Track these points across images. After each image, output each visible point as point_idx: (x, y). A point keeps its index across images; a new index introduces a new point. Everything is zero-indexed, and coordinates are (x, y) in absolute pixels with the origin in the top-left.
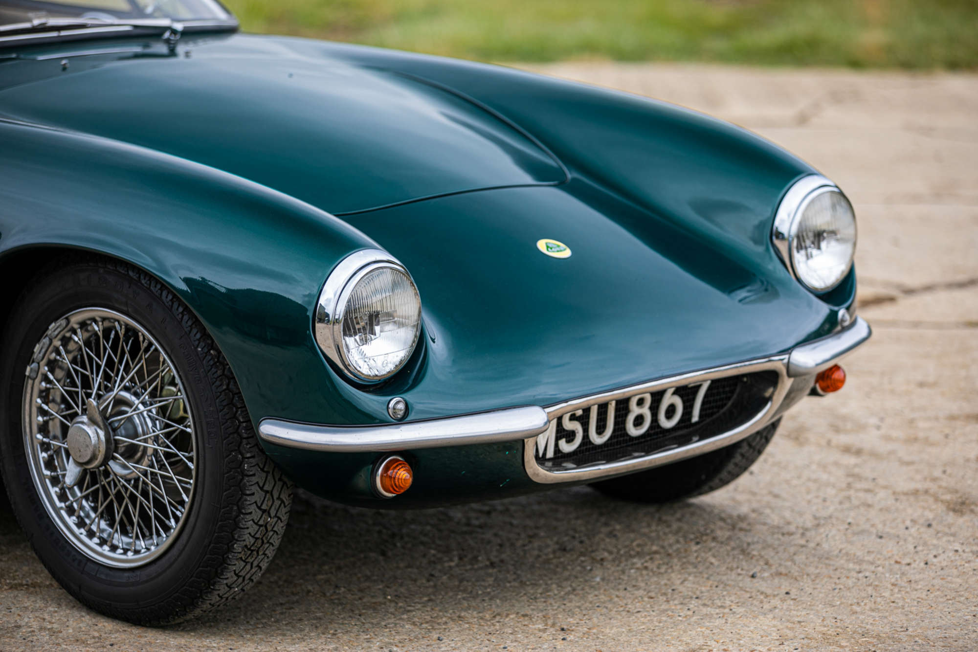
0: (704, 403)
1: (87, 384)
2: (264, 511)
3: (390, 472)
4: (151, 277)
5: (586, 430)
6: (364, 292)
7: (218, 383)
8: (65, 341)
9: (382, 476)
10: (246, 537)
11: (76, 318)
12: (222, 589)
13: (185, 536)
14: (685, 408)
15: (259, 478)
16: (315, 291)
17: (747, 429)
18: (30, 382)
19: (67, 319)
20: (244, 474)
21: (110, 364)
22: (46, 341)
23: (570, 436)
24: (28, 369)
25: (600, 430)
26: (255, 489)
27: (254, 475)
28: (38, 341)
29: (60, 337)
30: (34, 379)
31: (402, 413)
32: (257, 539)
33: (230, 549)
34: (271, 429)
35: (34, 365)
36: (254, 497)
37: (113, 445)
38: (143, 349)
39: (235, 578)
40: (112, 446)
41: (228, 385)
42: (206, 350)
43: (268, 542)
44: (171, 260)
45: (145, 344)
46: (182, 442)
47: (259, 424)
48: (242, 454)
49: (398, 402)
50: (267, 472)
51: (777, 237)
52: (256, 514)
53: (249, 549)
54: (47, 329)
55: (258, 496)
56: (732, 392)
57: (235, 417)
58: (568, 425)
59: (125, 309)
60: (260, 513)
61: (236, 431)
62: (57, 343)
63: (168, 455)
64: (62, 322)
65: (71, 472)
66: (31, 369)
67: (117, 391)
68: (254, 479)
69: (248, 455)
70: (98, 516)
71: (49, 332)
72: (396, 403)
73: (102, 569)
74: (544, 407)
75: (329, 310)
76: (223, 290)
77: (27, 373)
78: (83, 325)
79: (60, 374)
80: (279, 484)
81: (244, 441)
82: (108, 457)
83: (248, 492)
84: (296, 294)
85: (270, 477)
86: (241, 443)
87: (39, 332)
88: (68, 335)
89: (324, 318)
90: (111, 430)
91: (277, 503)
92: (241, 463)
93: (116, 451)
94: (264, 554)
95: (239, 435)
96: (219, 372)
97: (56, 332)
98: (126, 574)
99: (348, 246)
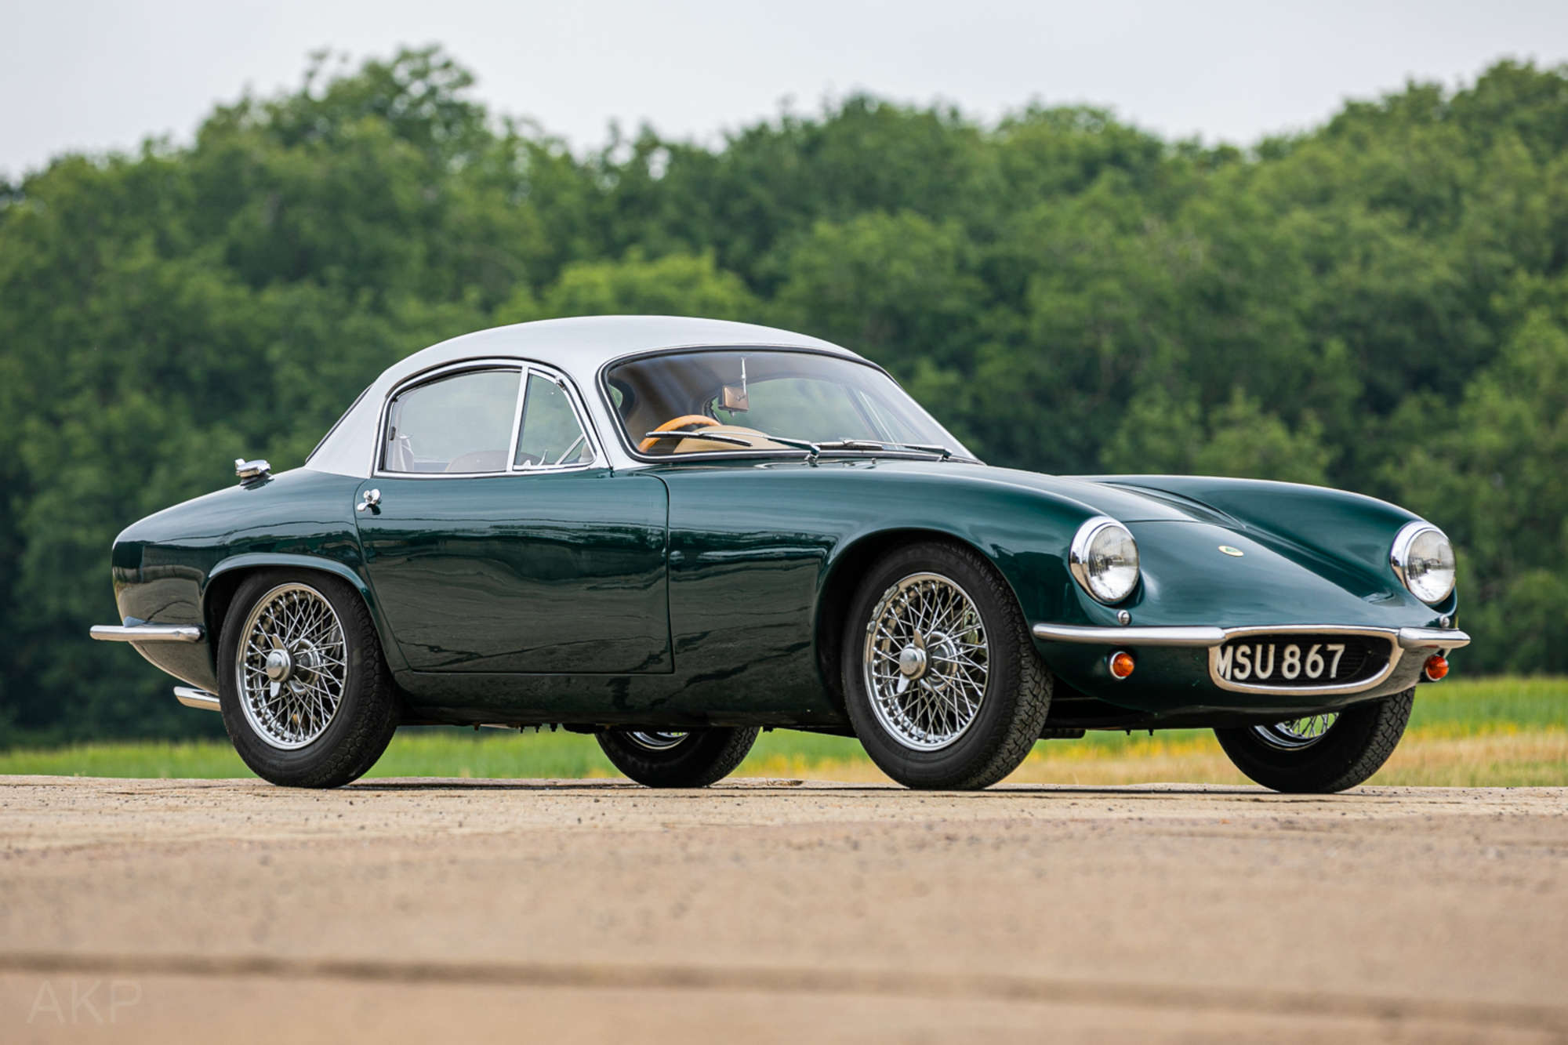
0: (1340, 661)
1: (910, 631)
2: (1034, 696)
3: (1119, 661)
5: (1253, 667)
6: (1099, 544)
7: (1004, 608)
8: (897, 603)
9: (1114, 665)
10: (1022, 713)
11: (904, 584)
13: (980, 719)
14: (1325, 666)
15: (1031, 671)
16: (1068, 545)
17: (1370, 683)
18: (870, 635)
19: (897, 586)
20: (1022, 668)
21: (927, 614)
22: (881, 604)
23: (1242, 668)
24: (869, 625)
25: (1264, 668)
26: (1029, 678)
27: (1028, 669)
28: (876, 604)
29: (892, 600)
30: (872, 633)
31: (1127, 620)
32: (1029, 716)
33: (1012, 722)
34: (1040, 629)
35: (873, 622)
36: (1028, 684)
37: (931, 662)
38: (951, 598)
39: (1014, 745)
41: (1011, 609)
42: (996, 587)
43: (1036, 721)
45: (953, 594)
46: (977, 656)
47: (1032, 628)
48: (1020, 653)
49: (1124, 613)
50: (1037, 669)
51: (1395, 565)
52: (1029, 697)
53: (1024, 723)
54: (883, 594)
55: (1031, 684)
56: (1361, 661)
57: (1015, 630)
58: (1240, 659)
59: (940, 570)
60: (1031, 697)
61: (1017, 639)
62: (889, 605)
63: (968, 668)
64: (894, 588)
66: (871, 625)
67: (932, 632)
68: (1028, 672)
69: (1025, 655)
70: (915, 725)
71: (885, 597)
72: (1123, 614)
73: (920, 754)
74: (1223, 629)
75: (1079, 555)
76: (1012, 555)
77: (868, 628)
78: (909, 589)
79: (899, 610)
80: (1044, 679)
81: (1022, 646)
83: (1025, 680)
84: (1055, 550)
85: (1039, 671)
86: (1020, 646)
87: (877, 597)
88: (897, 598)
89: (1075, 560)
91: (1043, 692)
92: (1019, 661)
93: (933, 666)
94: (1034, 731)
95: (1019, 640)
96: (1005, 601)
97: (890, 597)
98: (939, 754)
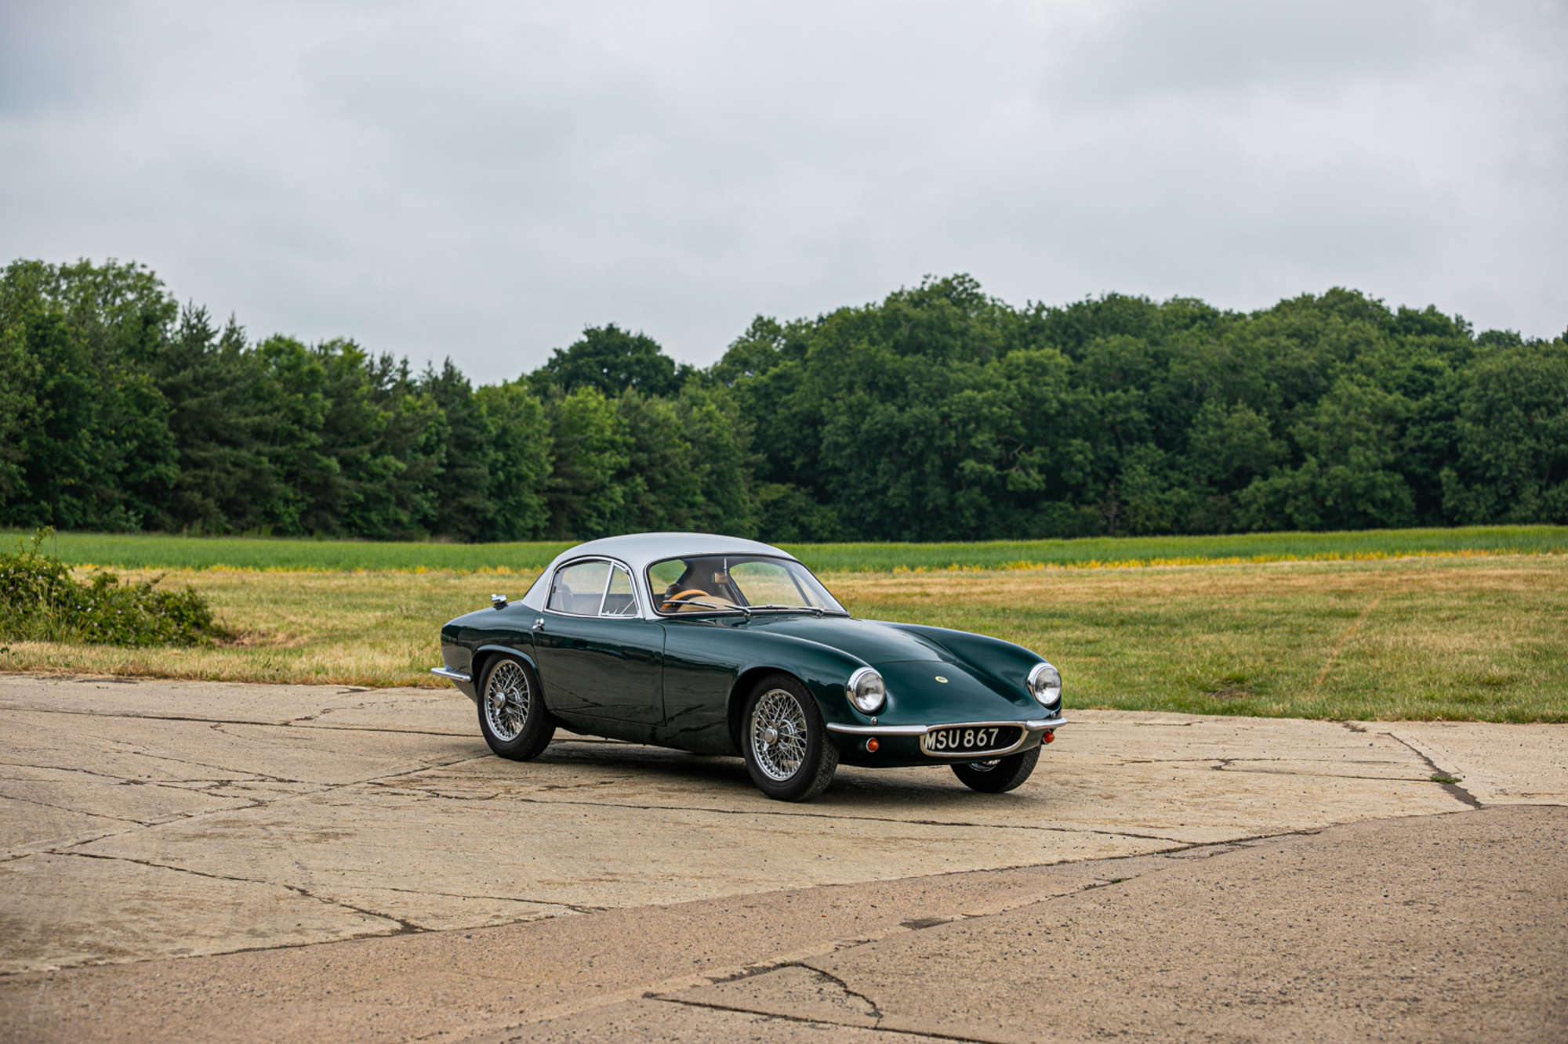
0: (996, 738)
1: (773, 718)
2: (829, 758)
3: (871, 742)
4: (796, 677)
5: (948, 742)
6: (863, 682)
7: (816, 713)
8: (767, 703)
9: (868, 743)
11: (771, 694)
12: (814, 786)
13: (802, 767)
14: (988, 740)
15: (827, 745)
16: (846, 681)
17: (1011, 748)
18: (754, 718)
19: (767, 694)
20: (822, 743)
21: (781, 710)
22: (759, 703)
23: (941, 743)
24: (754, 713)
25: (954, 742)
26: (825, 747)
27: (825, 744)
28: (757, 703)
29: (764, 701)
31: (877, 721)
32: (827, 768)
33: (817, 771)
34: (830, 726)
35: (756, 712)
36: (825, 752)
38: (791, 703)
40: (780, 737)
41: (819, 713)
42: (812, 703)
44: (803, 672)
45: (792, 701)
46: (803, 735)
47: (827, 724)
48: (821, 735)
49: (877, 718)
50: (830, 741)
51: (1029, 684)
54: (760, 698)
56: (1006, 738)
57: (819, 722)
58: (941, 739)
59: (786, 689)
62: (763, 704)
63: (798, 739)
64: (765, 695)
65: (766, 747)
67: (783, 719)
69: (824, 737)
72: (874, 719)
73: (776, 782)
74: (932, 725)
75: (852, 686)
77: (753, 715)
78: (772, 697)
80: (835, 749)
81: (822, 730)
82: (778, 741)
84: (843, 684)
85: (832, 745)
87: (757, 700)
88: (767, 701)
89: (849, 689)
90: (779, 730)
91: (834, 756)
92: (821, 739)
95: (821, 728)
96: (816, 709)
97: (763, 699)
98: (784, 782)
99: (858, 666)
